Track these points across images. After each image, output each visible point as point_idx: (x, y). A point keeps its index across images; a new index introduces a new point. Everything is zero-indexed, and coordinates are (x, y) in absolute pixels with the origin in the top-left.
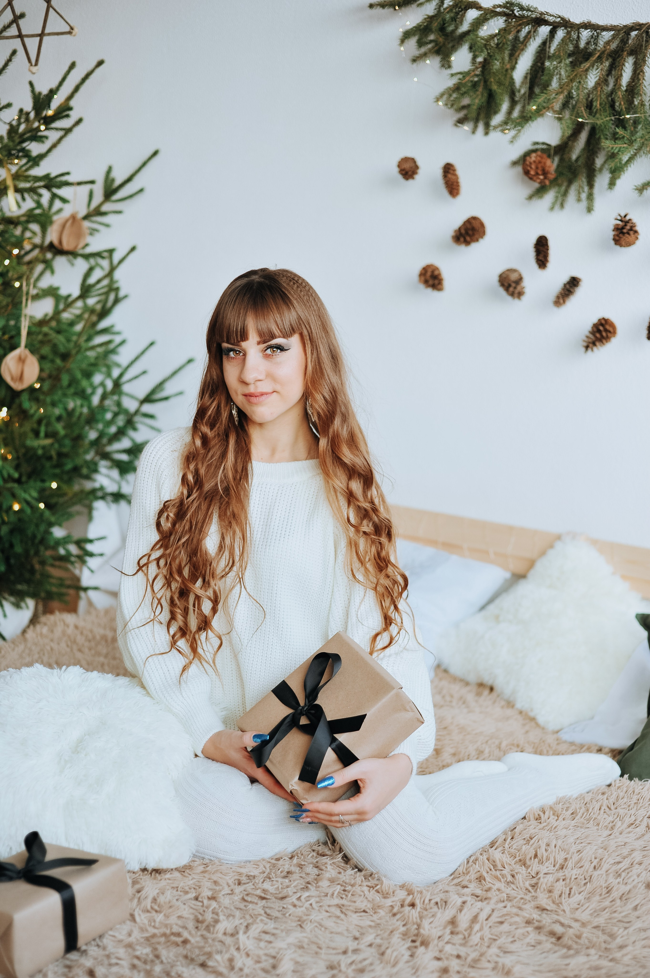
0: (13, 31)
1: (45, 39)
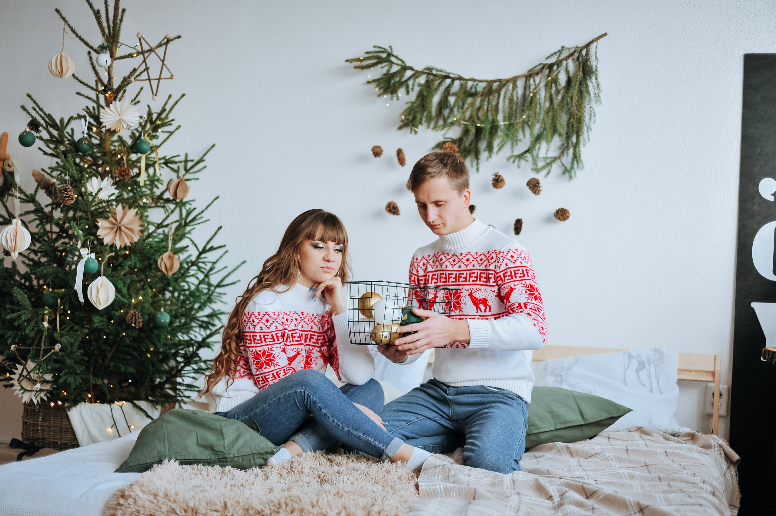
0: (144, 76)
1: (161, 81)
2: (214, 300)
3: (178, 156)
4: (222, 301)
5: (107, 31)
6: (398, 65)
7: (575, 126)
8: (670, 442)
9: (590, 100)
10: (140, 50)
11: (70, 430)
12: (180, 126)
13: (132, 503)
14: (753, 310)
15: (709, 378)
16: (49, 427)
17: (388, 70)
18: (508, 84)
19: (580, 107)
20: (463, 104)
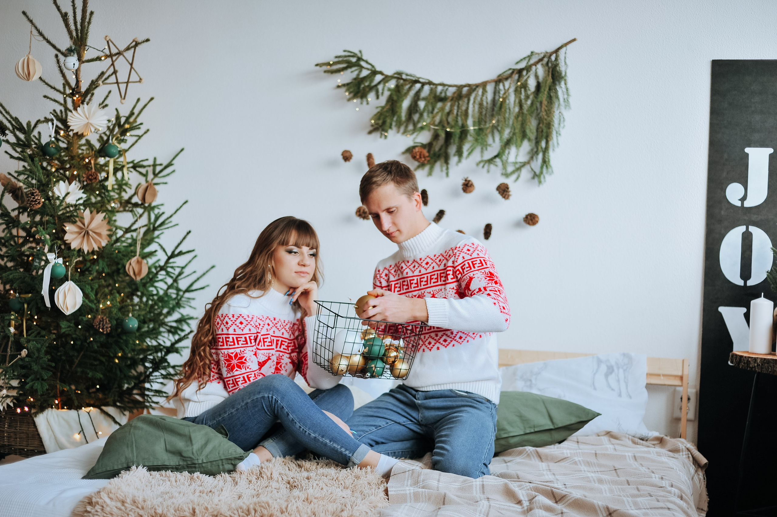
0: (113, 79)
1: (129, 84)
2: (182, 305)
3: (147, 160)
4: (191, 307)
5: (74, 34)
6: (368, 69)
7: (545, 131)
8: (638, 446)
9: (559, 105)
10: (108, 53)
11: (37, 437)
12: (148, 130)
13: (99, 510)
14: (720, 314)
15: (677, 382)
16: (15, 434)
17: (358, 75)
18: (477, 89)
19: (549, 112)
20: (433, 109)
